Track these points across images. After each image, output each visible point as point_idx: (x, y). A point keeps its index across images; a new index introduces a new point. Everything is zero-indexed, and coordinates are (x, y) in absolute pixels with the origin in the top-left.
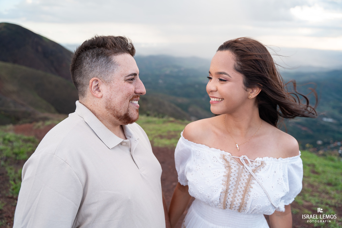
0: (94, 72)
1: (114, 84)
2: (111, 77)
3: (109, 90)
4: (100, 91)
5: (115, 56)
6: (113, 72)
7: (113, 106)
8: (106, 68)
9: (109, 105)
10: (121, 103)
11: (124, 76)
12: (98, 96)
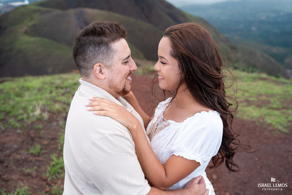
0: (97, 59)
1: (114, 68)
2: (111, 62)
3: (110, 73)
4: (102, 74)
5: (113, 44)
6: (112, 58)
7: (114, 85)
8: (107, 55)
9: (111, 84)
10: (121, 82)
11: (121, 61)
12: (102, 78)
